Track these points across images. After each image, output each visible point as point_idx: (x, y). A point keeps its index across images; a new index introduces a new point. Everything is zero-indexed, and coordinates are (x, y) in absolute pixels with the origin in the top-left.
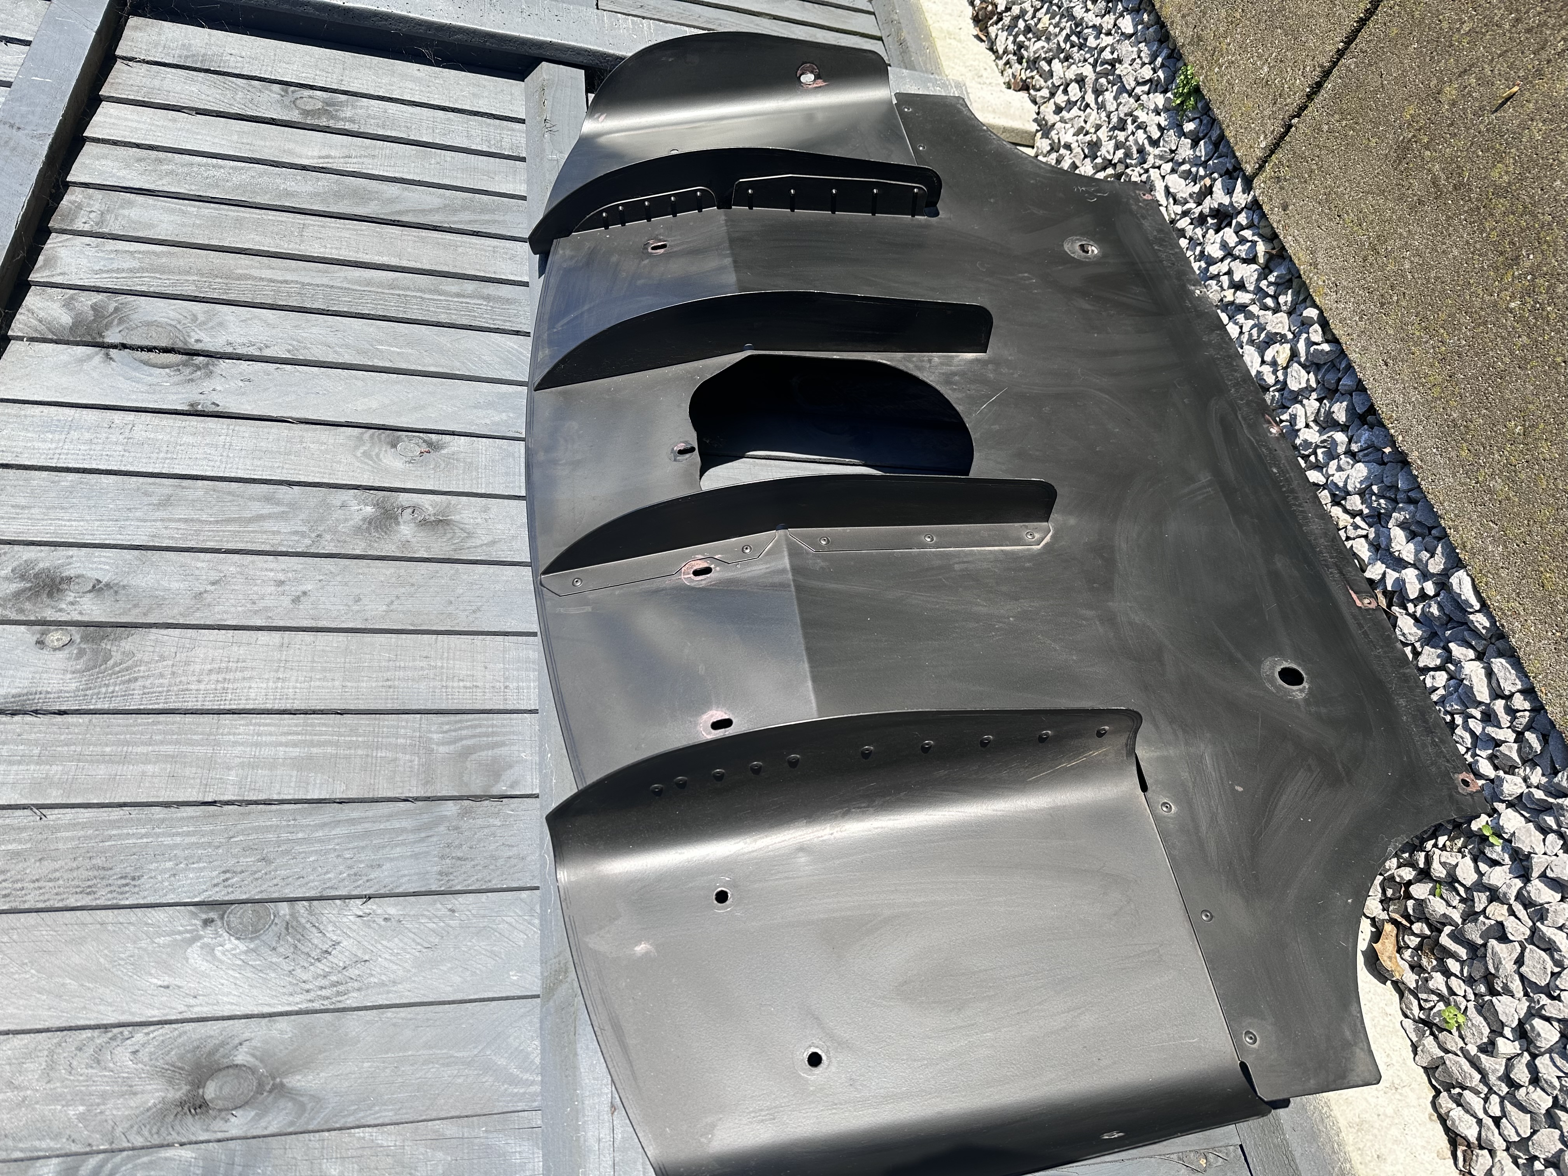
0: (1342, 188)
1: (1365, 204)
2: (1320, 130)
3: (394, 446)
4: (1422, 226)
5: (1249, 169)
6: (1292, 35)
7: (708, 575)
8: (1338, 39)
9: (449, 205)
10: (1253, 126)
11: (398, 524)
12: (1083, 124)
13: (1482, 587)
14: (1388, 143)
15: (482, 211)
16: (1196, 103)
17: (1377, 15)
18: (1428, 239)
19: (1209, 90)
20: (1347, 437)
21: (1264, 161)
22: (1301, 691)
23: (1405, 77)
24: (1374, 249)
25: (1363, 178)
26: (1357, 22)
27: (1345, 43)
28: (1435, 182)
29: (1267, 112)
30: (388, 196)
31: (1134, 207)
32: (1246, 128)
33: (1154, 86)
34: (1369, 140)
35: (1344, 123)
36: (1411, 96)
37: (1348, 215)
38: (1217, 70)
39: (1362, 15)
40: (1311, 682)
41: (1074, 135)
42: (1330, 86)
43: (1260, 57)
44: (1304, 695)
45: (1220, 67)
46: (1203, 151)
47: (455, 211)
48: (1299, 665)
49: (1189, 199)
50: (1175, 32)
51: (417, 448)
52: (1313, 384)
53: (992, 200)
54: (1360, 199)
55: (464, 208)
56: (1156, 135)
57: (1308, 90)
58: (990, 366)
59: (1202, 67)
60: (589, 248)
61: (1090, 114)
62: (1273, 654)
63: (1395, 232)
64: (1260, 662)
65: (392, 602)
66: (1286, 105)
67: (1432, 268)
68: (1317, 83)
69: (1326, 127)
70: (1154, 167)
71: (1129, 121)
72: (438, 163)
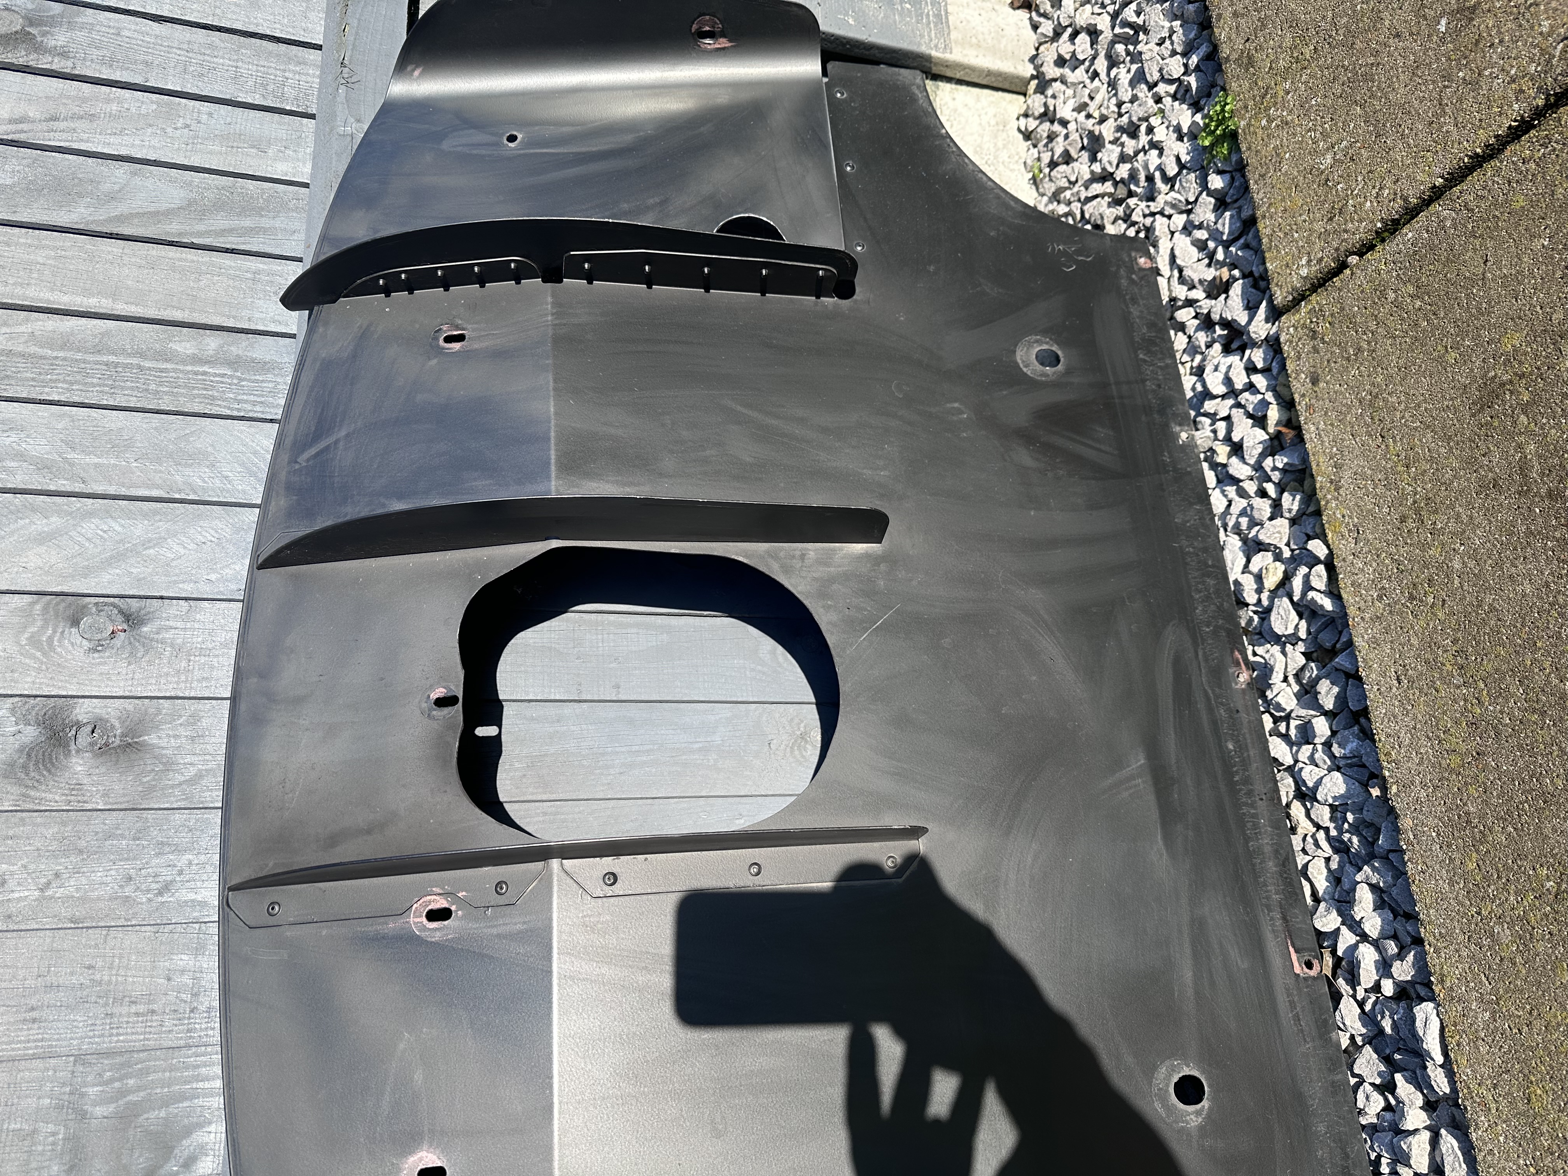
0: (1394, 399)
1: (1421, 441)
2: (1383, 295)
3: (75, 622)
4: (1490, 522)
5: (1280, 296)
6: (1375, 126)
7: (446, 923)
8: (1438, 170)
9: (195, 201)
10: (1296, 235)
11: (68, 754)
12: (1087, 100)
13: (1452, 1043)
14: (1472, 370)
15: (244, 212)
16: (1230, 153)
17: (1501, 162)
18: (1495, 546)
19: (1249, 149)
20: (1331, 729)
21: (1300, 298)
22: (1198, 1113)
23: (1519, 283)
24: (1418, 512)
25: (1425, 401)
26: (1470, 157)
27: (1446, 180)
28: (1524, 467)
29: (1319, 226)
30: (106, 187)
31: (1124, 282)
32: (1286, 234)
33: (1182, 94)
34: (1447, 351)
35: (1418, 303)
36: (1520, 318)
37: (1395, 442)
38: (1264, 122)
39: (1478, 150)
40: (1213, 1099)
41: (1073, 110)
42: (1410, 235)
43: (1325, 135)
44: (1200, 1120)
45: (1270, 121)
46: (1227, 226)
47: (203, 214)
48: (1203, 1072)
49: (1197, 285)
50: (1222, 33)
51: (108, 623)
52: (1303, 634)
53: (932, 268)
54: (1416, 429)
55: (219, 206)
56: (1172, 170)
57: (1379, 225)
58: (883, 567)
59: (1246, 107)
60: (360, 327)
61: (1097, 90)
62: (1172, 1056)
63: (1452, 506)
64: (1154, 1068)
65: (49, 884)
66: (1346, 231)
67: (1490, 588)
68: (1393, 220)
69: (1391, 296)
70: (1161, 213)
71: (1143, 128)
72: (187, 126)
